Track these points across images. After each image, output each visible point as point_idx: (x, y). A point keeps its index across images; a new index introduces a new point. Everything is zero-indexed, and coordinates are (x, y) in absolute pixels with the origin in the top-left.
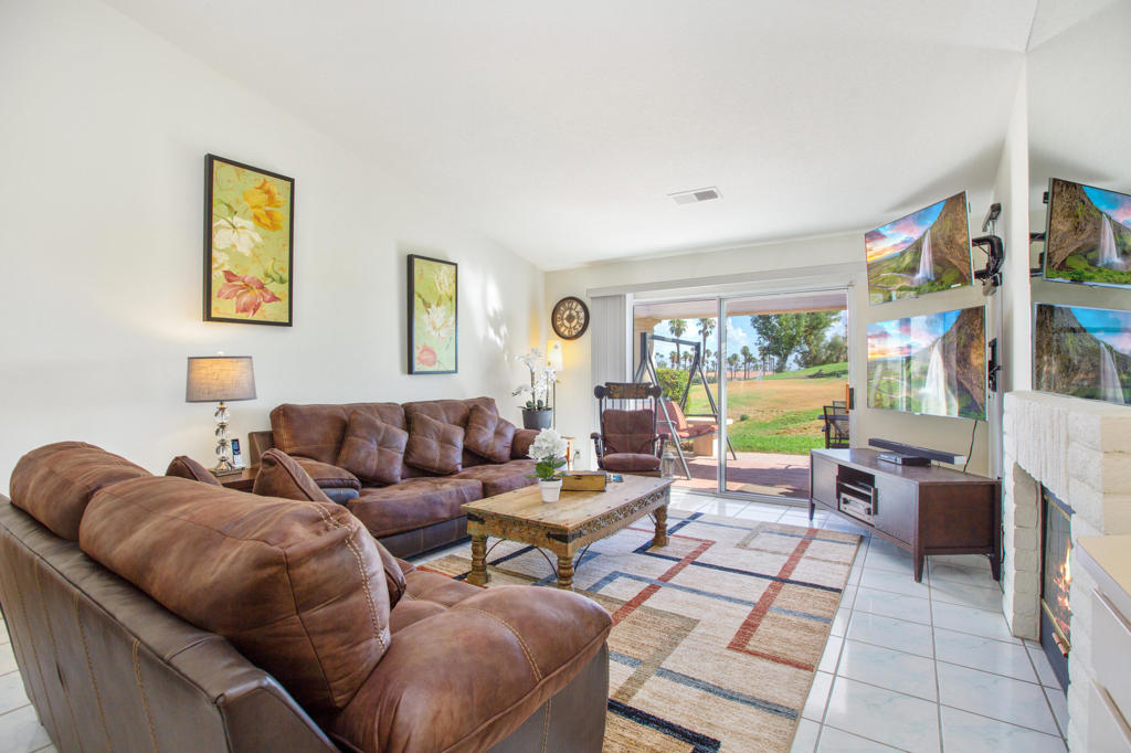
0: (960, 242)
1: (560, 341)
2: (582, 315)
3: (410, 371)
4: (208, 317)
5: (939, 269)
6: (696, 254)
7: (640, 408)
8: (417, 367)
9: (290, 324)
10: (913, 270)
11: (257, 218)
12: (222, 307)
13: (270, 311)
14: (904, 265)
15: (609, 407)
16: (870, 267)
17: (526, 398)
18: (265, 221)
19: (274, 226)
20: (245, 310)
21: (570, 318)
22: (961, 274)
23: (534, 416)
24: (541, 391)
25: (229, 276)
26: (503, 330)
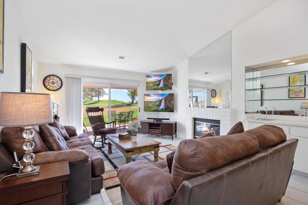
0: (170, 82)
2: (59, 82)
5: (165, 86)
6: (104, 70)
10: (159, 85)
14: (156, 84)
16: (147, 83)
21: (53, 83)
22: (170, 88)
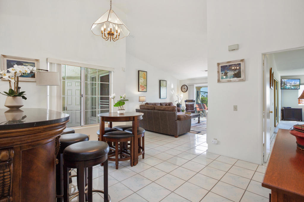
1: (182, 93)
2: (186, 88)
3: (160, 98)
4: (139, 91)
7: (192, 104)
8: (161, 97)
9: (146, 92)
11: (143, 78)
12: (140, 90)
13: (145, 90)
15: (187, 104)
17: (177, 103)
18: (144, 78)
19: (145, 78)
20: (142, 90)
21: (184, 89)
23: (178, 105)
24: (180, 101)
25: (141, 86)
26: (173, 91)
